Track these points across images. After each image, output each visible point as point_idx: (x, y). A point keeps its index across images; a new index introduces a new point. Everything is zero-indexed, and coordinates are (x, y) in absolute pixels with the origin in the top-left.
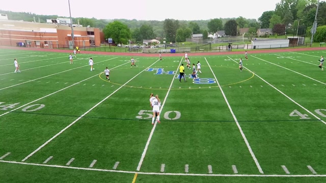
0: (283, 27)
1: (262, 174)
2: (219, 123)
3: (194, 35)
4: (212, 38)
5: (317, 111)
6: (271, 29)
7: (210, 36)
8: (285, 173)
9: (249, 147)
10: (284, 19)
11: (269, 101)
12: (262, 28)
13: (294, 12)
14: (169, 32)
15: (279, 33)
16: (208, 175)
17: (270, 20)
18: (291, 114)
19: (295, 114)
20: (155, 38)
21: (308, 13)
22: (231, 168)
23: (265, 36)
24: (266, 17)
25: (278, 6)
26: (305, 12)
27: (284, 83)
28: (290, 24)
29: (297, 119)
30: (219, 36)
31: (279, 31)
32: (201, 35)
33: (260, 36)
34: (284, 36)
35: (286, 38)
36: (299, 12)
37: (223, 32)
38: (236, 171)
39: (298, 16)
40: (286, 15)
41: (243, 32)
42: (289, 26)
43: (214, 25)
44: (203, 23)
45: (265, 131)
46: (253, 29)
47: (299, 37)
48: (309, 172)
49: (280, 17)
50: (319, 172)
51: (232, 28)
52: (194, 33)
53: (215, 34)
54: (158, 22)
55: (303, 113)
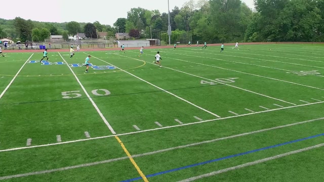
0: (137, 32)
3: (53, 36)
4: (73, 40)
6: (128, 34)
7: (71, 37)
10: (137, 25)
12: (120, 32)
13: (144, 20)
14: (22, 31)
15: (136, 37)
16: (182, 125)
17: (125, 25)
19: (204, 82)
20: (6, 38)
21: (156, 21)
22: (195, 118)
23: (125, 39)
24: (121, 23)
25: (129, 14)
26: (153, 20)
28: (142, 30)
29: (208, 85)
30: (80, 38)
31: (135, 35)
32: (61, 37)
33: (120, 39)
36: (148, 20)
37: (84, 35)
39: (148, 23)
40: (137, 22)
41: (103, 35)
42: (142, 32)
43: (73, 28)
44: (58, 25)
46: (111, 32)
47: (156, 40)
49: (133, 23)
51: (91, 31)
52: (52, 35)
53: (75, 36)
54: (5, 21)
55: (210, 82)
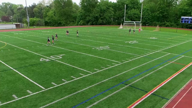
0: (8, 18)
1: (45, 89)
2: (2, 72)
5: (51, 57)
8: (55, 86)
9: (30, 80)
11: (25, 56)
13: (12, 10)
15: (6, 21)
16: (16, 100)
18: (41, 60)
19: (42, 60)
21: (20, 12)
22: (27, 92)
27: (27, 47)
29: (45, 62)
34: (11, 23)
35: (13, 24)
38: (30, 92)
39: (15, 12)
40: (7, 12)
42: (11, 18)
45: (33, 70)
47: (20, 24)
48: (64, 82)
49: (4, 12)
50: (68, 81)
55: (46, 59)
